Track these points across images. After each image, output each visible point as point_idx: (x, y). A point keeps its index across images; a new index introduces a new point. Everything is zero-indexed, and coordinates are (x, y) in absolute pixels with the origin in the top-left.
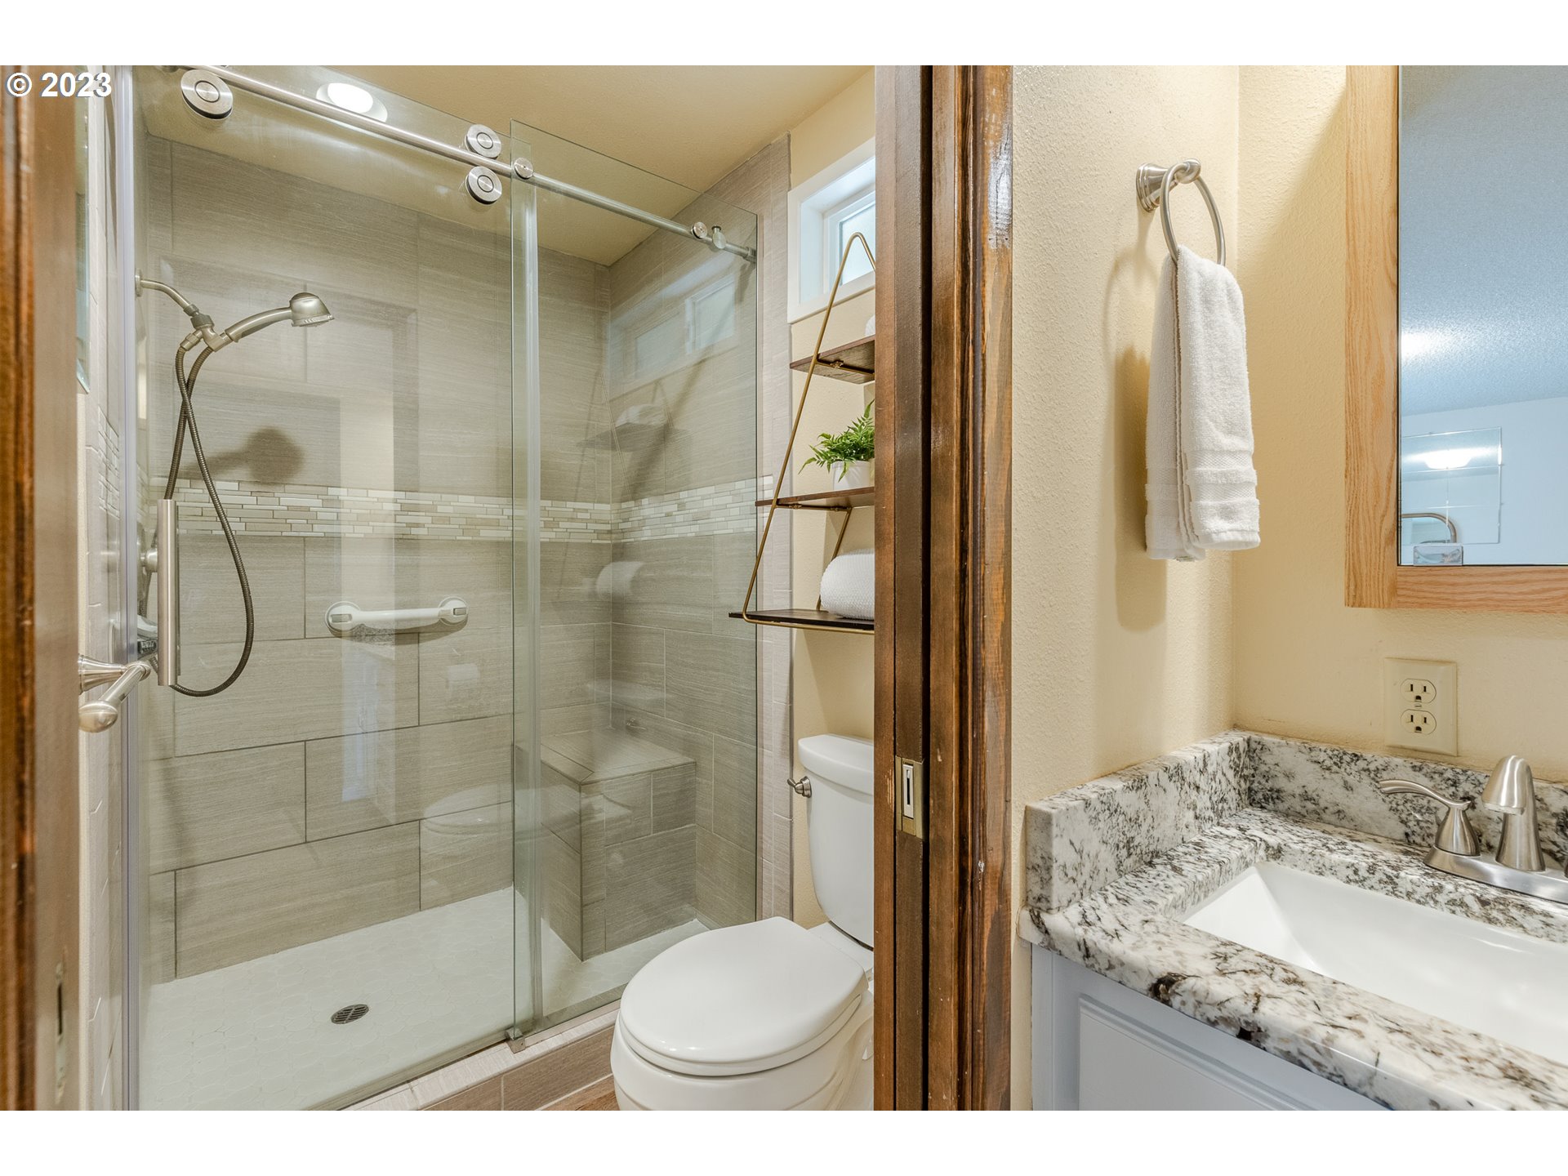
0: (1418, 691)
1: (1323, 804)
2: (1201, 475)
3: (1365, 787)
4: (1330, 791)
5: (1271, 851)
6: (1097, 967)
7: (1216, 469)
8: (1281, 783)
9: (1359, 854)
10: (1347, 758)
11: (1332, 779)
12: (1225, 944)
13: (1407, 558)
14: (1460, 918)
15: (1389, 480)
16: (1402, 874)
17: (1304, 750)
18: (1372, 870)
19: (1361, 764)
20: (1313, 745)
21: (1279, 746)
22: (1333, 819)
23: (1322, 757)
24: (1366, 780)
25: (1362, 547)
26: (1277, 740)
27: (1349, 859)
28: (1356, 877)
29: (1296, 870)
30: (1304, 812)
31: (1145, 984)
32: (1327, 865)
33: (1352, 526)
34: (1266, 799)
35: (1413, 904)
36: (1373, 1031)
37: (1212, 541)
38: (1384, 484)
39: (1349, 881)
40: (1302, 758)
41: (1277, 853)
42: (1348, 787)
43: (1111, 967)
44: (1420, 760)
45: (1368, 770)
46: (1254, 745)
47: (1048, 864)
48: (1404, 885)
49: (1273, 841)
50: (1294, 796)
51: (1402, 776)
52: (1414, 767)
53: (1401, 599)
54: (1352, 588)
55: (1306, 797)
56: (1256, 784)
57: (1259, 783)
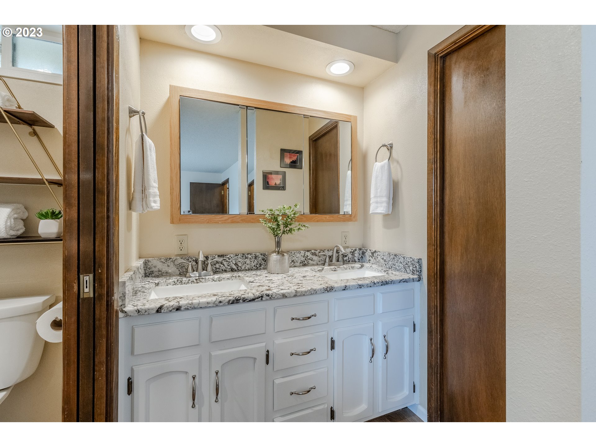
0: (181, 242)
1: (163, 271)
2: (150, 192)
3: (172, 265)
4: (164, 268)
5: (156, 284)
6: (142, 314)
7: (153, 191)
8: (153, 269)
9: (174, 279)
10: (168, 259)
11: (165, 265)
12: (166, 298)
13: (182, 213)
14: (193, 284)
15: (179, 196)
16: (183, 279)
17: (158, 259)
18: (178, 281)
19: (171, 260)
20: (161, 258)
21: (153, 260)
22: (165, 274)
23: (163, 260)
24: (172, 263)
25: (174, 210)
26: (152, 259)
27: (173, 280)
28: (175, 284)
29: (162, 287)
30: (159, 275)
31: (155, 311)
32: (169, 283)
33: (172, 205)
34: (149, 274)
35: (185, 285)
36: (197, 298)
37: (152, 208)
38: (178, 196)
39: (173, 285)
40: (158, 262)
41: (157, 284)
42: (168, 266)
43: (146, 312)
44: (182, 256)
45: (172, 261)
46: (146, 261)
47: (124, 295)
48: (183, 282)
49: (157, 282)
50: (156, 272)
51: (180, 261)
52: (181, 258)
53: (181, 222)
54: (172, 219)
55: (159, 271)
56: (147, 271)
57: (148, 271)
